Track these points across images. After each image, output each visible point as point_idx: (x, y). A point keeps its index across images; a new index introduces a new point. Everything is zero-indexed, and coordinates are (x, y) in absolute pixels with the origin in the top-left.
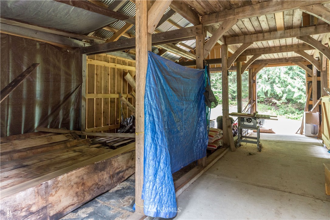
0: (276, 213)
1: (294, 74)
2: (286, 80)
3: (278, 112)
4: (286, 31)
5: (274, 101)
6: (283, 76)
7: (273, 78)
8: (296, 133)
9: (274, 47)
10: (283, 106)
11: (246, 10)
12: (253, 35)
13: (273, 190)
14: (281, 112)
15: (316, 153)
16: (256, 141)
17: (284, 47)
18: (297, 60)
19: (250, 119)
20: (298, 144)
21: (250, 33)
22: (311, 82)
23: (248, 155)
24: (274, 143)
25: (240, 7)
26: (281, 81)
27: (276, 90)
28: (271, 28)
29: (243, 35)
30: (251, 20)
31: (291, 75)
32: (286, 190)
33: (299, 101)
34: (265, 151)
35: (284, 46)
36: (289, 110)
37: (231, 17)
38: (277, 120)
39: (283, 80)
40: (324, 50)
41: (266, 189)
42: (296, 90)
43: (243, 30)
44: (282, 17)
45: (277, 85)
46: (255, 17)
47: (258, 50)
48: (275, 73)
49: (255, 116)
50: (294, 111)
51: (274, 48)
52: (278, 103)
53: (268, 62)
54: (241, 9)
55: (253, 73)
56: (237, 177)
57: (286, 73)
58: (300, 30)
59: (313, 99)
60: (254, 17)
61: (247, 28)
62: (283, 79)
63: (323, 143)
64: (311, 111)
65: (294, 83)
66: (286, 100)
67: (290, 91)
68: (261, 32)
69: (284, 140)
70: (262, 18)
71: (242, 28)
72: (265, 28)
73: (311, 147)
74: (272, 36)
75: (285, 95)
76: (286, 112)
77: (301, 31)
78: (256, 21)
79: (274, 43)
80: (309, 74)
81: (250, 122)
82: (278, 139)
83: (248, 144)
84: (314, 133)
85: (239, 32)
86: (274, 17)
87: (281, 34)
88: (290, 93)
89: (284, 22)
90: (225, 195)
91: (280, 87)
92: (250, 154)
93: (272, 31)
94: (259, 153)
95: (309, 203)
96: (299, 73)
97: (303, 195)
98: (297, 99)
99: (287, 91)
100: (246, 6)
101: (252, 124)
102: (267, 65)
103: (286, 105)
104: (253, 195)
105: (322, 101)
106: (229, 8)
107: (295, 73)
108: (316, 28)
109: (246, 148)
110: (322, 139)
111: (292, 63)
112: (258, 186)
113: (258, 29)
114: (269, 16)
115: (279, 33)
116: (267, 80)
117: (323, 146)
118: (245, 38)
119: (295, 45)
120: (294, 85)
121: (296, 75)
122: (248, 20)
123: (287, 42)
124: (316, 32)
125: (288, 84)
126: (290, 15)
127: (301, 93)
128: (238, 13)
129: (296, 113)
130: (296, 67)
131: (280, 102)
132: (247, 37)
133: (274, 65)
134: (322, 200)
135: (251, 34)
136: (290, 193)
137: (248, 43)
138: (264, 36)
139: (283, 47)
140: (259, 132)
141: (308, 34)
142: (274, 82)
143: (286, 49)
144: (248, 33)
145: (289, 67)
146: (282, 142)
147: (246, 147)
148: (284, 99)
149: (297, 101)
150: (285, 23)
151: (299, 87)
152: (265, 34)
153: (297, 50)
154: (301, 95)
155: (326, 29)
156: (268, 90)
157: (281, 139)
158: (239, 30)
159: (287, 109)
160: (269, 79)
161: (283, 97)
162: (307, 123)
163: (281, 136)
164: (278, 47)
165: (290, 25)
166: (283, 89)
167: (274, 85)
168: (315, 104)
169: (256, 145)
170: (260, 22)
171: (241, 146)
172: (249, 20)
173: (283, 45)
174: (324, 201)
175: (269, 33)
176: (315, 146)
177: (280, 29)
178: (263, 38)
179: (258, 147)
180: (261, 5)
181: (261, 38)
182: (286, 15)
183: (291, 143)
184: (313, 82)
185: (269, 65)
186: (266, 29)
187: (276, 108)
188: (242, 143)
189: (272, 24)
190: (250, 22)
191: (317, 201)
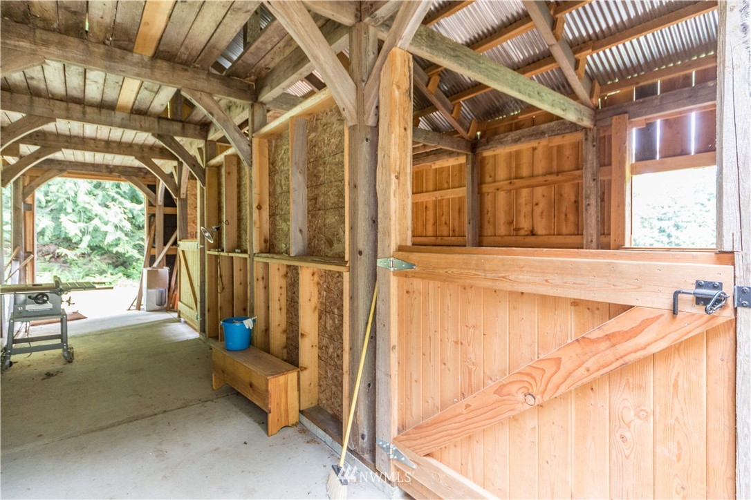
0: (157, 456)
1: (106, 196)
2: (89, 207)
3: (68, 274)
4: (133, 116)
5: (62, 251)
6: (83, 199)
7: (59, 201)
8: (129, 310)
9: (94, 139)
10: (81, 261)
11: (70, 45)
12: (57, 102)
13: (135, 422)
14: (77, 274)
15: (175, 336)
16: (58, 341)
17: (115, 144)
18: (130, 172)
19: (44, 295)
20: (140, 328)
21: (50, 96)
22: (154, 215)
23: (43, 379)
24: (93, 337)
25: (54, 31)
26: (77, 209)
27: (65, 228)
28: (105, 101)
29: (26, 94)
30: (66, 69)
31: (100, 197)
32: (157, 411)
33: (115, 250)
34: (81, 358)
35: (114, 142)
36: (94, 268)
37: (24, 44)
38: (112, 288)
39: (83, 207)
40: (194, 166)
41: (120, 427)
42: (110, 228)
43: (34, 83)
44: (136, 89)
45: (69, 217)
46: (80, 68)
47: (52, 138)
48: (64, 191)
49: (61, 287)
50: (105, 269)
51: (93, 142)
52: (71, 254)
53: (67, 166)
54: (54, 37)
55: (24, 187)
56: (40, 436)
57: (90, 193)
58: (159, 122)
59: (156, 246)
60: (77, 67)
61: (48, 81)
62: (81, 205)
63: (179, 316)
64: (155, 265)
65: (106, 214)
66: (88, 249)
67: (96, 230)
68: (81, 102)
69: (111, 326)
70: (96, 75)
71: (32, 78)
72: (92, 98)
73: (163, 328)
74: (103, 118)
75: (87, 239)
76: (88, 273)
77: (161, 124)
78: (80, 75)
79: (99, 131)
80: (151, 201)
81: (45, 302)
82: (99, 328)
83: (34, 354)
84: (161, 303)
85: (18, 84)
86: (121, 84)
87: (123, 119)
88: (98, 234)
89: (136, 99)
90: (29, 489)
91: (74, 222)
92: (49, 375)
93: (103, 108)
94: (69, 366)
95: (198, 412)
96: (117, 196)
97: (185, 406)
98: (111, 246)
99: (91, 229)
100: (69, 35)
101: (48, 306)
102: (65, 174)
103: (87, 259)
104: (100, 452)
105: (180, 249)
106: (19, 20)
107: (108, 195)
108: (183, 128)
109: (29, 366)
110: (176, 312)
111: (119, 177)
112: (101, 429)
113: (76, 93)
114: (112, 78)
115: (118, 116)
116: (44, 204)
117: (179, 321)
118: (31, 101)
119: (137, 145)
120: (106, 219)
121: (110, 200)
122: (60, 66)
123: (124, 135)
124: (184, 134)
125: (93, 216)
126: (151, 91)
127: (120, 234)
128: (46, 43)
129: (109, 273)
130: (111, 185)
131: (74, 252)
132: (39, 102)
133: (82, 176)
134: (212, 401)
135: (52, 97)
136: (165, 412)
137: (43, 117)
138: (84, 113)
139: (112, 144)
140: (63, 321)
141: (171, 134)
142: (61, 209)
143: (119, 150)
144: (43, 94)
145: (95, 181)
146: (110, 332)
147: (28, 363)
148: (83, 247)
149: (110, 249)
150: (137, 102)
151: (117, 222)
152: (89, 110)
153: (139, 155)
154: (119, 239)
155: (197, 132)
156: (47, 226)
157: (105, 327)
158: (23, 78)
159: (90, 265)
160: (48, 202)
161: (82, 243)
162: (149, 287)
163: (102, 321)
164: (103, 141)
165: (144, 107)
166: (82, 225)
167: (62, 216)
168: (159, 255)
169: (59, 351)
170: (87, 82)
171: (14, 365)
172: (62, 67)
173: (113, 139)
174: (215, 401)
175: (96, 110)
176: (168, 324)
177: (123, 109)
178: (82, 115)
179: (66, 355)
180: (108, 50)
181: (79, 115)
182: (146, 88)
183: (128, 330)
184: (157, 215)
185: (70, 175)
186: (94, 100)
187: (61, 266)
188: (13, 358)
189: (110, 95)
190: (62, 72)
191: (206, 404)
